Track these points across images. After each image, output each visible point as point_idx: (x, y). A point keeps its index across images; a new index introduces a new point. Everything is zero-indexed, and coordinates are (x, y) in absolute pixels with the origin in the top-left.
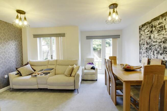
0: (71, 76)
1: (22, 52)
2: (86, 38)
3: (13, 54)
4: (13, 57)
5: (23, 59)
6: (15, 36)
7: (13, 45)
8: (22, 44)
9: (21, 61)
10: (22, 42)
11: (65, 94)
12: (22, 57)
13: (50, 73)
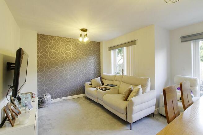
0: (127, 100)
1: (100, 65)
2: (180, 40)
3: (92, 67)
4: (92, 69)
5: (100, 72)
6: (94, 51)
7: (92, 59)
8: (100, 58)
9: (99, 73)
10: (100, 56)
11: (115, 121)
12: (100, 70)
13: (109, 90)
